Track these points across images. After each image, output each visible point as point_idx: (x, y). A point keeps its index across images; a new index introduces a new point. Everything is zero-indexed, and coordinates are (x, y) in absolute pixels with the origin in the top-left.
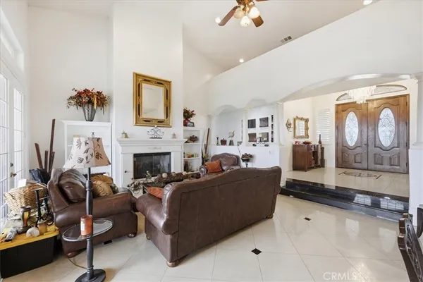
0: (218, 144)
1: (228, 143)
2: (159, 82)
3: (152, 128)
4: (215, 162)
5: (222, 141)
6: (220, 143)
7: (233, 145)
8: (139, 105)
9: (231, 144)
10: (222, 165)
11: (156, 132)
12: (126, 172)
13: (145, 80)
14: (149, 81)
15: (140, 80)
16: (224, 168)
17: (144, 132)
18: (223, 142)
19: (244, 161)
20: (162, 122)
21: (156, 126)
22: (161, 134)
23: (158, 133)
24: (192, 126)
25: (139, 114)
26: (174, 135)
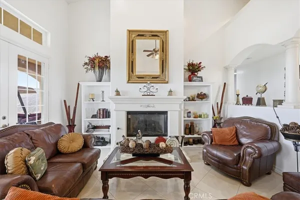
0: (238, 103)
1: (255, 101)
2: (154, 35)
3: (145, 84)
4: (226, 129)
5: (243, 99)
6: (241, 102)
7: (264, 104)
8: (132, 62)
9: (261, 102)
10: (240, 136)
11: (149, 89)
12: (118, 129)
13: (139, 35)
14: (143, 35)
15: (133, 36)
16: (244, 140)
17: (136, 89)
18: (247, 101)
19: (287, 137)
20: (157, 78)
21: (148, 82)
22: (154, 90)
23: (151, 89)
24: (200, 81)
25: (132, 71)
26: (171, 91)
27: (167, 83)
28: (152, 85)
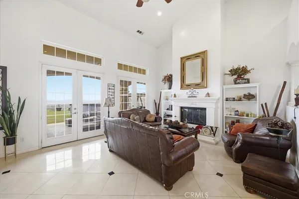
2: (197, 56)
3: (190, 90)
8: (183, 76)
11: (192, 93)
13: (187, 59)
15: (184, 60)
20: (198, 85)
21: (192, 88)
22: (196, 94)
23: (194, 93)
24: (245, 83)
25: (183, 82)
26: (208, 94)
27: (206, 87)
28: (195, 90)
